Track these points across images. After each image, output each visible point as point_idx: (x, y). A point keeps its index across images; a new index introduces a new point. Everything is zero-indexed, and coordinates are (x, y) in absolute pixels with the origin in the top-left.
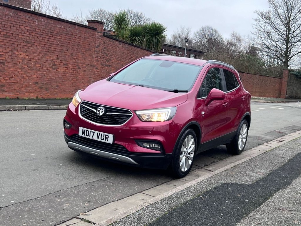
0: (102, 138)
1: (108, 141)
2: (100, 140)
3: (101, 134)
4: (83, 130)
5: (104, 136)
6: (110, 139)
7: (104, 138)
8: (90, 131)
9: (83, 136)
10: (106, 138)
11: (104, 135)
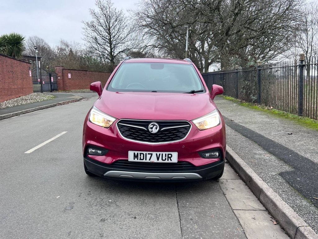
0: (164, 159)
1: (171, 160)
2: (160, 161)
3: (162, 154)
4: (134, 153)
5: (166, 156)
6: (175, 158)
7: (166, 159)
8: (146, 154)
9: (136, 160)
10: (168, 157)
11: (166, 154)
